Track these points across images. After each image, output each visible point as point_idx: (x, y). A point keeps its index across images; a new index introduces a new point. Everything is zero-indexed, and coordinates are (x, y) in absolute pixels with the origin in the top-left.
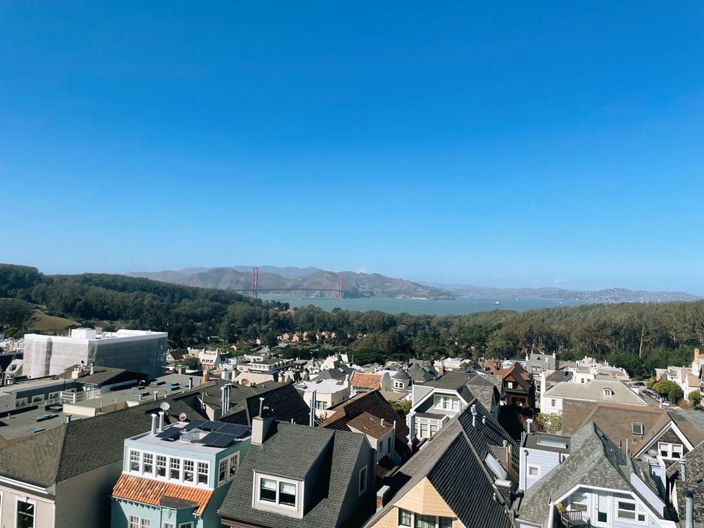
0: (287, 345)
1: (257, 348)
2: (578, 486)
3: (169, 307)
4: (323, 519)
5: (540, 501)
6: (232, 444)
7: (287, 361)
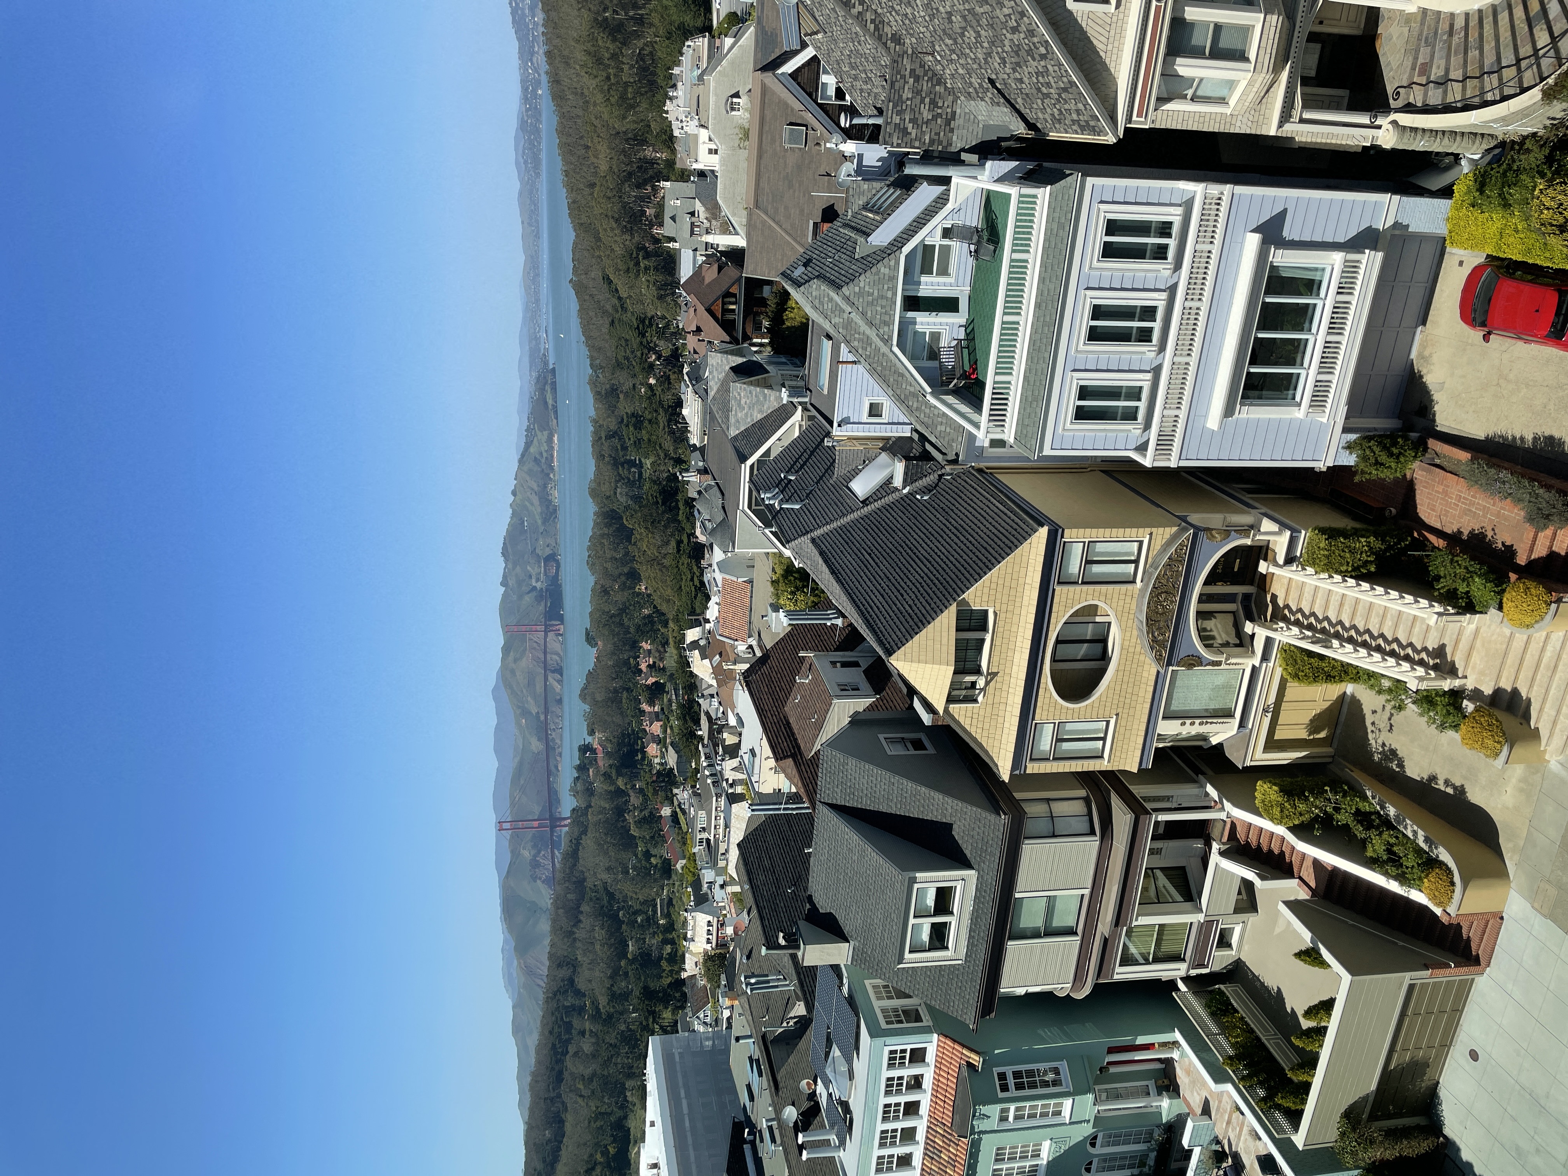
0: (670, 748)
1: (680, 815)
2: (896, 349)
3: (596, 1016)
4: (975, 833)
5: (927, 411)
6: (851, 1000)
7: (703, 759)
